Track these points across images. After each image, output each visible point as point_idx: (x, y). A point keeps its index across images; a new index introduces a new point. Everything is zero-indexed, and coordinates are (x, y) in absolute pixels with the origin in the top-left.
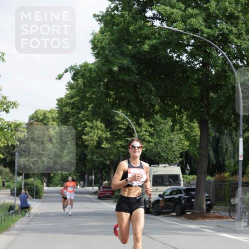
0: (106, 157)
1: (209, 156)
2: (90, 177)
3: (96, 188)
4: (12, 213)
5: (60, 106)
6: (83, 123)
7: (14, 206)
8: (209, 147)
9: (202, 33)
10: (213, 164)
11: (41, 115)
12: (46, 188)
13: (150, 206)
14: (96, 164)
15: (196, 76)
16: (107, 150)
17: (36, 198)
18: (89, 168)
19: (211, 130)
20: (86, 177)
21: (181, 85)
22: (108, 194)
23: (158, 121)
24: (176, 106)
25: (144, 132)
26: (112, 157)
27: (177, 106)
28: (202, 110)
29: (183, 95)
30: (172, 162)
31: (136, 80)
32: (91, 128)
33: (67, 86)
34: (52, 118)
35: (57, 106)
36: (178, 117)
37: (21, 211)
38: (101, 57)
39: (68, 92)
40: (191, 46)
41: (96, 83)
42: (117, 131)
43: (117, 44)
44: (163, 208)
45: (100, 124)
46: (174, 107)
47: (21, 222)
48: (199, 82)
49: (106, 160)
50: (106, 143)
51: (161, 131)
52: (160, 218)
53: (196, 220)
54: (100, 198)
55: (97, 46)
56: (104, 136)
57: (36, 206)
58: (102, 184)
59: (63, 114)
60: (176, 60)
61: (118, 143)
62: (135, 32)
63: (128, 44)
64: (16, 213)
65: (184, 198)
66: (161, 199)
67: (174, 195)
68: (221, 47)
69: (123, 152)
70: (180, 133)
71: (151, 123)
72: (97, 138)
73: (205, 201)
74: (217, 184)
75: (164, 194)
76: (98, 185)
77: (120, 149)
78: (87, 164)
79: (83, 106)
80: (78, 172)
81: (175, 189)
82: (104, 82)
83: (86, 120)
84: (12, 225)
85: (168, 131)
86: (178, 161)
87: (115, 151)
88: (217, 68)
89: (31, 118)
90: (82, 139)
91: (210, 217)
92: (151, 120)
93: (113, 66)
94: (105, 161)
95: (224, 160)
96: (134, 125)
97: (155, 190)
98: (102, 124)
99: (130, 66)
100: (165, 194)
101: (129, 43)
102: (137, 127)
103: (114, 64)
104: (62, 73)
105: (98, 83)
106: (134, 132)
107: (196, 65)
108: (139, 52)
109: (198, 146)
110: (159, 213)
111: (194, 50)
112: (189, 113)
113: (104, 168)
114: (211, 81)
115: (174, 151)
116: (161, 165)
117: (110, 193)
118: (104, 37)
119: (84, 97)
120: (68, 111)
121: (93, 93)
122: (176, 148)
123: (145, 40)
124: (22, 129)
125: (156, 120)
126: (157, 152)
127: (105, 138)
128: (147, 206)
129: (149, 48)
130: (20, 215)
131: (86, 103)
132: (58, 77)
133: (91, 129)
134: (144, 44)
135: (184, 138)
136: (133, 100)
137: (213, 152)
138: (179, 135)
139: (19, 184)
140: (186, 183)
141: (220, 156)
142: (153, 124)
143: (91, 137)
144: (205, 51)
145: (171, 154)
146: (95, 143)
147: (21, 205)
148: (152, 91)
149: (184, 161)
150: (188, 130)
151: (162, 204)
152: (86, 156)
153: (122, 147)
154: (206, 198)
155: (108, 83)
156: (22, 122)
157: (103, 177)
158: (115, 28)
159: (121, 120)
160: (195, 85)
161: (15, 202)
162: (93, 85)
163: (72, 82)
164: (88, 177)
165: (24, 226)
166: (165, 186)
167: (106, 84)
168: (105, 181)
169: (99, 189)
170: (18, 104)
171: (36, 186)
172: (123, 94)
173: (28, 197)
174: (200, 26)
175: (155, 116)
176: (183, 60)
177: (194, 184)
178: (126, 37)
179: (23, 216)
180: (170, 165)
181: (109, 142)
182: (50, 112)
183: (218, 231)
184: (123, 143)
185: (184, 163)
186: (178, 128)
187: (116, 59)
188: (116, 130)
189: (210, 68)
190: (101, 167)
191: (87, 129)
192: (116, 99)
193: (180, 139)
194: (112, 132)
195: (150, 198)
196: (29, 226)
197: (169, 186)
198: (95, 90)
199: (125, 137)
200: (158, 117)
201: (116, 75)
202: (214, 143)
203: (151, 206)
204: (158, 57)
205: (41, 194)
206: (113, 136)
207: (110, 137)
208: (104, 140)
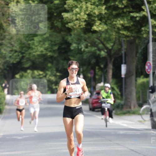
0: (101, 46)
12: (8, 97)
14: (85, 56)
16: (101, 35)
26: (109, 45)
42: (117, 3)
49: (100, 50)
50: (100, 24)
54: (93, 109)
56: (97, 12)
58: (94, 88)
61: (118, 22)
69: (127, 36)
72: (86, 17)
77: (121, 32)
80: (57, 70)
87: (114, 35)
90: (62, 18)
94: (98, 52)
113: (97, 63)
127: (98, 15)
143: (76, 14)
146: (83, 24)
152: (69, 45)
153: (126, 28)
157: (97, 77)
168: (100, 83)
169: (91, 96)
181: (104, 21)
184: (126, 22)
190: (93, 61)
191: (70, 2)
194: (109, 5)
199: (130, 12)
206: (110, 11)
207: (105, 13)
208: (96, 19)
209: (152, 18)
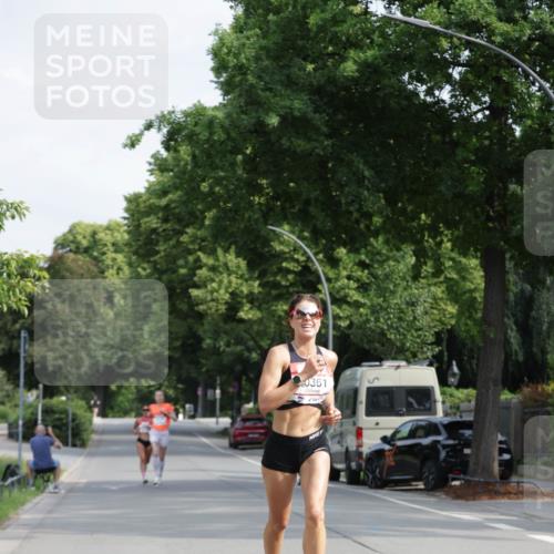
0: (251, 343)
1: (507, 342)
2: (210, 392)
3: (225, 421)
4: (13, 483)
5: (132, 215)
6: (191, 258)
7: (17, 467)
8: (506, 320)
9: (491, 33)
10: (517, 361)
11: (84, 237)
12: (97, 421)
13: (359, 465)
14: (226, 360)
15: (474, 140)
16: (251, 325)
17: (74, 445)
18: (208, 371)
19: (512, 278)
20: (200, 392)
21: (437, 164)
22: (256, 436)
23: (379, 253)
24: (423, 216)
25: (346, 281)
26: (265, 344)
27: (427, 217)
28: (491, 225)
29: (443, 188)
30: (415, 355)
31: (324, 149)
32: (213, 269)
33: (150, 164)
34: (113, 244)
35: (126, 215)
36: (429, 242)
37: (36, 477)
38: (237, 91)
39: (152, 179)
40: (463, 65)
41: (225, 156)
42: (278, 278)
43: (277, 58)
44: (391, 470)
45: (235, 261)
46: (420, 219)
47: (35, 506)
48: (483, 157)
49: (249, 350)
50: (251, 308)
51: (387, 276)
52: (384, 495)
53: (474, 499)
54: (235, 445)
55: (225, 63)
56: (245, 290)
57: (72, 466)
58: (239, 411)
59: (140, 235)
60: (425, 101)
61: (279, 307)
62: (322, 28)
63: (305, 59)
64: (22, 483)
65: (444, 447)
66: (387, 447)
67: (420, 437)
68: (538, 69)
70: (435, 284)
71: (363, 257)
72: (227, 297)
73: (496, 453)
74: (526, 410)
75: (394, 435)
76: (230, 412)
78: (203, 361)
79: (192, 214)
80: (179, 380)
81: (423, 423)
82: (244, 154)
83: (200, 250)
84: (12, 515)
85: (403, 278)
86: (429, 354)
87: (272, 328)
88: (529, 122)
89: (60, 244)
90: (190, 297)
91: (510, 493)
92: (363, 250)
93: (267, 114)
94: (246, 354)
95: (544, 352)
96: (320, 261)
97: (373, 425)
98: (240, 259)
99: (311, 115)
100: (399, 436)
101: (309, 56)
102: (328, 269)
103: (268, 110)
104: (137, 132)
105: (228, 156)
106: (319, 281)
107: (476, 113)
108: (332, 80)
109: (479, 315)
110: (382, 483)
111: (469, 76)
112: (456, 233)
113: (244, 372)
114: (511, 153)
115: (420, 329)
116: (387, 364)
117: (261, 434)
118: (244, 40)
119: (192, 192)
120: (154, 226)
121: (218, 181)
122: (424, 321)
123: (346, 49)
124: (36, 272)
125: (375, 251)
126: (378, 330)
127: (247, 296)
128: (353, 465)
129: (357, 71)
130: (33, 489)
131: (200, 207)
132: (129, 142)
133: (211, 274)
134: (344, 59)
135: (444, 296)
136: (316, 200)
137: (518, 331)
138: (433, 289)
139: (30, 411)
140: (451, 407)
141: (535, 342)
142: (367, 261)
143: (212, 292)
144: (498, 80)
145: (412, 335)
146: (223, 308)
147: (35, 463)
148: (364, 177)
149: (446, 354)
150: (455, 276)
151: (390, 461)
152: (199, 340)
154: (498, 446)
155: (256, 156)
156: (35, 254)
157: (244, 394)
158: (271, 17)
159: (287, 250)
160: (473, 163)
161: (20, 455)
162: (217, 161)
163: (164, 154)
164: (205, 394)
165: (40, 516)
166: (398, 414)
167: (249, 160)
168: (248, 402)
169: (232, 424)
170: (27, 209)
171: (74, 415)
172: (292, 184)
173: (52, 444)
174: (483, 17)
175: (372, 239)
176: (443, 101)
177: (470, 411)
178: (300, 43)
179: (40, 490)
180: (409, 362)
181: (256, 304)
182: (108, 228)
183: (529, 529)
185: (446, 359)
186: (430, 270)
187: (275, 96)
188: (275, 274)
189: (510, 121)
190: (238, 368)
191: (203, 272)
192: (276, 198)
193: (435, 298)
194: (265, 280)
195: (360, 446)
196: (54, 515)
197: (408, 415)
198: (222, 174)
200: (378, 243)
201: (273, 138)
202: (519, 308)
203: (364, 464)
204: (381, 94)
205: (85, 437)
206: (267, 289)
207: (260, 293)
208: (244, 301)
209: (332, 303)
